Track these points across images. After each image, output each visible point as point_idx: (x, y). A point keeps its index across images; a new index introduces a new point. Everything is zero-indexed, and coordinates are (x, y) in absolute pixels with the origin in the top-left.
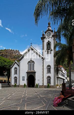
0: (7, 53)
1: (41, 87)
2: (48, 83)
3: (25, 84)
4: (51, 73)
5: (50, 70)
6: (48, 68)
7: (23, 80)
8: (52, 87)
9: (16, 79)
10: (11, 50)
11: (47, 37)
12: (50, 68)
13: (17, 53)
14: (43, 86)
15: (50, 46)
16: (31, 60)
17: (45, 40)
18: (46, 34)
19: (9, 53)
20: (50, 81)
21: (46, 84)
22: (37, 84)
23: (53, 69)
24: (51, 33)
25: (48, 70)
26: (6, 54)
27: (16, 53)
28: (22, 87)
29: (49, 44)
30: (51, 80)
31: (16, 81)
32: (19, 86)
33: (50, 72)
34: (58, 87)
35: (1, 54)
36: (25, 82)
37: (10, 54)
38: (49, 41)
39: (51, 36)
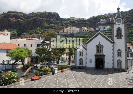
1: (111, 69)
4: (121, 57)
5: (120, 54)
6: (118, 53)
11: (117, 23)
12: (120, 53)
15: (120, 31)
16: (100, 44)
17: (115, 26)
18: (116, 20)
20: (120, 64)
24: (122, 20)
29: (119, 30)
36: (93, 65)
38: (119, 27)
39: (121, 23)
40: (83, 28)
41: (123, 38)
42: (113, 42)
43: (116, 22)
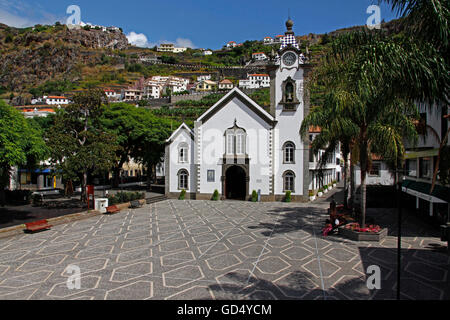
0: (66, 40)
1: (266, 198)
2: (287, 188)
3: (216, 191)
4: (294, 163)
5: (292, 155)
6: (287, 150)
7: (211, 179)
8: (299, 198)
9: (186, 177)
10: (87, 28)
11: (283, 65)
12: (292, 150)
13: (116, 42)
14: (271, 197)
16: (235, 125)
18: (282, 57)
19: (75, 42)
20: (292, 184)
21: (279, 190)
22: (254, 192)
23: (302, 152)
24: (297, 56)
25: (287, 155)
26: (65, 44)
27: (110, 40)
28: (206, 199)
29: (289, 85)
30: (296, 180)
31: (186, 181)
32: (197, 196)
33: (292, 159)
34: (314, 198)
35: (42, 45)
37: (83, 43)
38: (289, 78)
39: (296, 64)
40: (199, 79)
41: (300, 108)
42: (272, 119)
43: (280, 62)
